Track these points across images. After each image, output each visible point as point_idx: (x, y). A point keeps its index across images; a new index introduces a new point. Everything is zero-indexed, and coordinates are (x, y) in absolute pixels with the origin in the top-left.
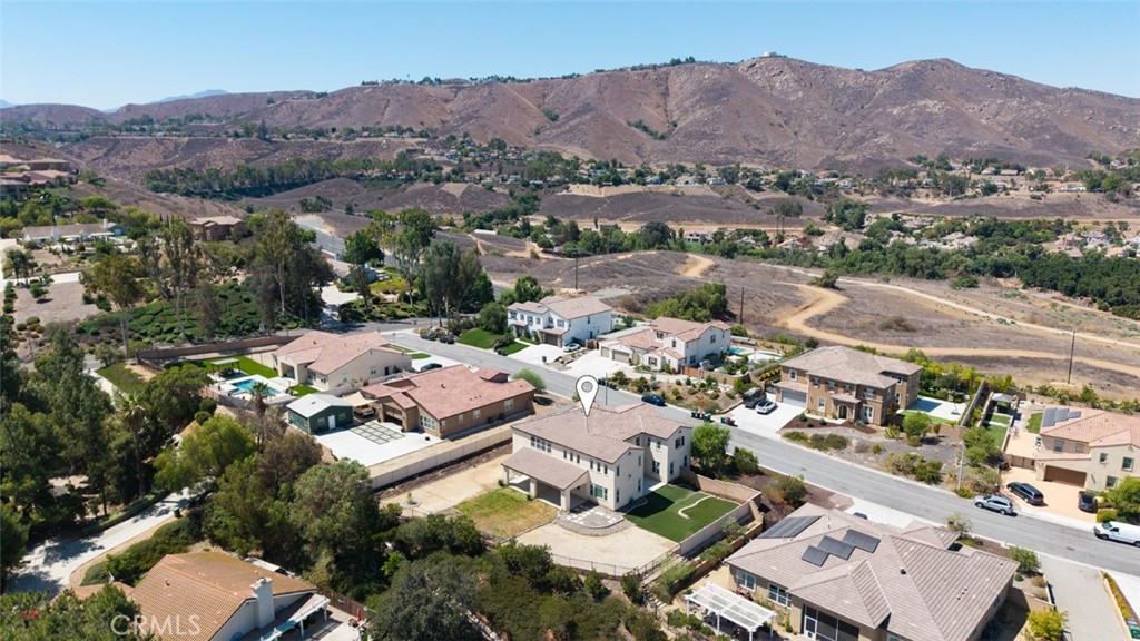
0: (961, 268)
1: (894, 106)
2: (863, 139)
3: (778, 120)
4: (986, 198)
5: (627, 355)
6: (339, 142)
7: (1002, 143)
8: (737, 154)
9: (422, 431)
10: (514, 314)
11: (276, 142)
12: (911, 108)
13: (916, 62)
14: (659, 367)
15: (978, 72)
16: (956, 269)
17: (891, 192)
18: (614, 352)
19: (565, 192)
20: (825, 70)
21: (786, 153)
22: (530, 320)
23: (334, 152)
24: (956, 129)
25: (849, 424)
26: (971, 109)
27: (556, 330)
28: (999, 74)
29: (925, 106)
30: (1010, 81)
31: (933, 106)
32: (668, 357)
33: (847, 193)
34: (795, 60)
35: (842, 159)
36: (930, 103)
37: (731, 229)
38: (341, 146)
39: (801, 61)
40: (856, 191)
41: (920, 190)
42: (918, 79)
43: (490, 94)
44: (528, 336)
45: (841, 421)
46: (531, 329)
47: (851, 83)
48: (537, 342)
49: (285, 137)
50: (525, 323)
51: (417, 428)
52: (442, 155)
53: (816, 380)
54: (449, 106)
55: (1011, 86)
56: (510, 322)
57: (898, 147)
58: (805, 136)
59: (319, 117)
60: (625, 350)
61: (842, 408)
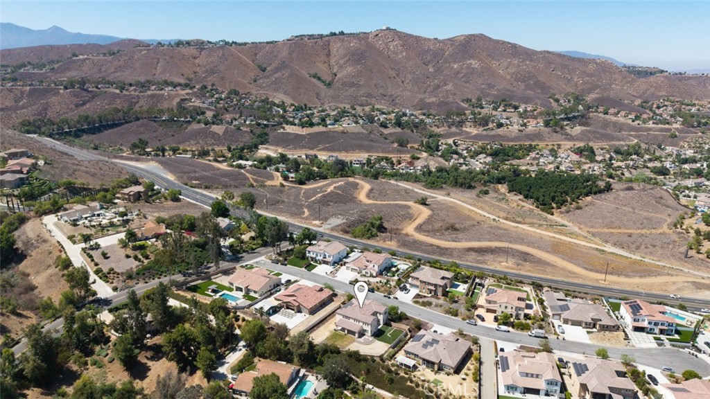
0: (482, 182)
1: (455, 62)
2: (438, 87)
3: (393, 73)
4: (499, 130)
6: (136, 94)
7: (509, 87)
8: (372, 98)
9: (301, 312)
10: (309, 252)
11: (92, 92)
12: (463, 65)
13: (465, 35)
14: (369, 275)
15: (497, 42)
16: (480, 182)
17: (452, 125)
19: (282, 130)
20: (417, 39)
21: (398, 96)
22: (317, 255)
23: (134, 100)
24: (487, 78)
25: (432, 296)
26: (495, 64)
27: (328, 259)
28: (509, 43)
29: (471, 63)
30: (514, 46)
31: (475, 64)
32: (372, 272)
33: (431, 127)
34: (401, 32)
35: (428, 101)
36: (473, 62)
37: (374, 156)
38: (138, 96)
39: (404, 33)
40: (435, 125)
41: (467, 123)
42: (471, 45)
43: (223, 55)
44: (316, 261)
45: (430, 295)
46: (317, 258)
47: (431, 47)
48: (320, 264)
49: (97, 87)
50: (314, 256)
51: (299, 311)
52: (204, 103)
53: (422, 282)
54: (197, 61)
55: (515, 51)
56: (308, 255)
57: (456, 92)
58: (408, 84)
59: (113, 70)
60: (356, 268)
61: (431, 291)
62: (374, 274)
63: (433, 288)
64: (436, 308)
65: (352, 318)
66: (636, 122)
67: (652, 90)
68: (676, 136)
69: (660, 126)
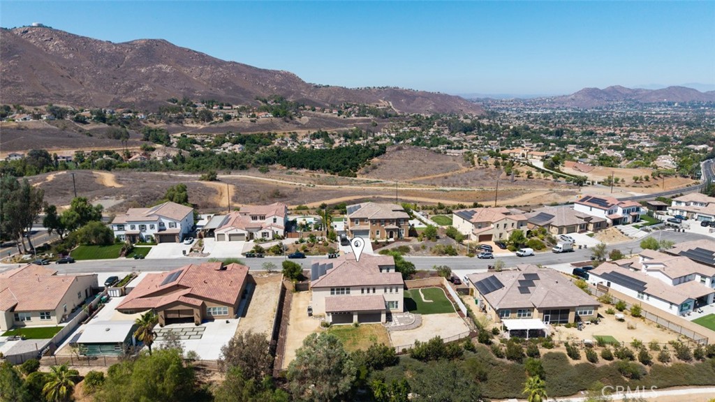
0: (253, 162)
1: (141, 66)
2: (131, 88)
3: (66, 73)
4: (228, 122)
5: (244, 235)
7: (209, 91)
8: (44, 97)
9: (212, 320)
10: (121, 227)
12: (153, 69)
13: (146, 40)
14: (271, 237)
15: (182, 49)
16: (250, 162)
17: (171, 121)
18: (230, 235)
20: (85, 40)
21: (82, 97)
22: (143, 228)
24: (183, 82)
25: (397, 240)
26: (186, 71)
27: (169, 230)
28: (195, 51)
29: (160, 68)
30: (201, 55)
31: (165, 68)
32: (276, 230)
33: (146, 122)
34: (61, 31)
35: (125, 101)
36: (164, 67)
39: (65, 32)
40: (150, 121)
41: (187, 119)
42: (152, 51)
44: (143, 241)
45: (392, 240)
46: (144, 234)
47: (106, 50)
48: (154, 243)
50: (137, 230)
51: (206, 318)
53: (373, 221)
55: (203, 59)
56: (116, 234)
57: (157, 93)
58: (89, 85)
60: (240, 231)
61: (391, 232)
62: (281, 233)
63: (394, 226)
64: (419, 252)
65: (355, 287)
66: (342, 116)
67: (333, 97)
68: (376, 125)
69: (361, 118)
